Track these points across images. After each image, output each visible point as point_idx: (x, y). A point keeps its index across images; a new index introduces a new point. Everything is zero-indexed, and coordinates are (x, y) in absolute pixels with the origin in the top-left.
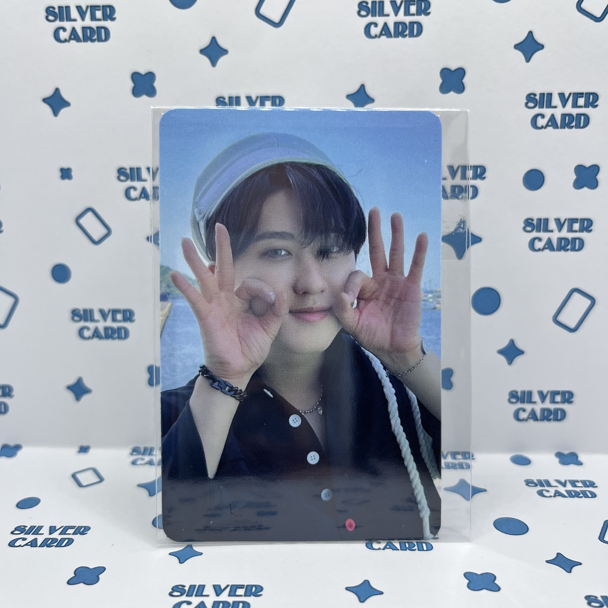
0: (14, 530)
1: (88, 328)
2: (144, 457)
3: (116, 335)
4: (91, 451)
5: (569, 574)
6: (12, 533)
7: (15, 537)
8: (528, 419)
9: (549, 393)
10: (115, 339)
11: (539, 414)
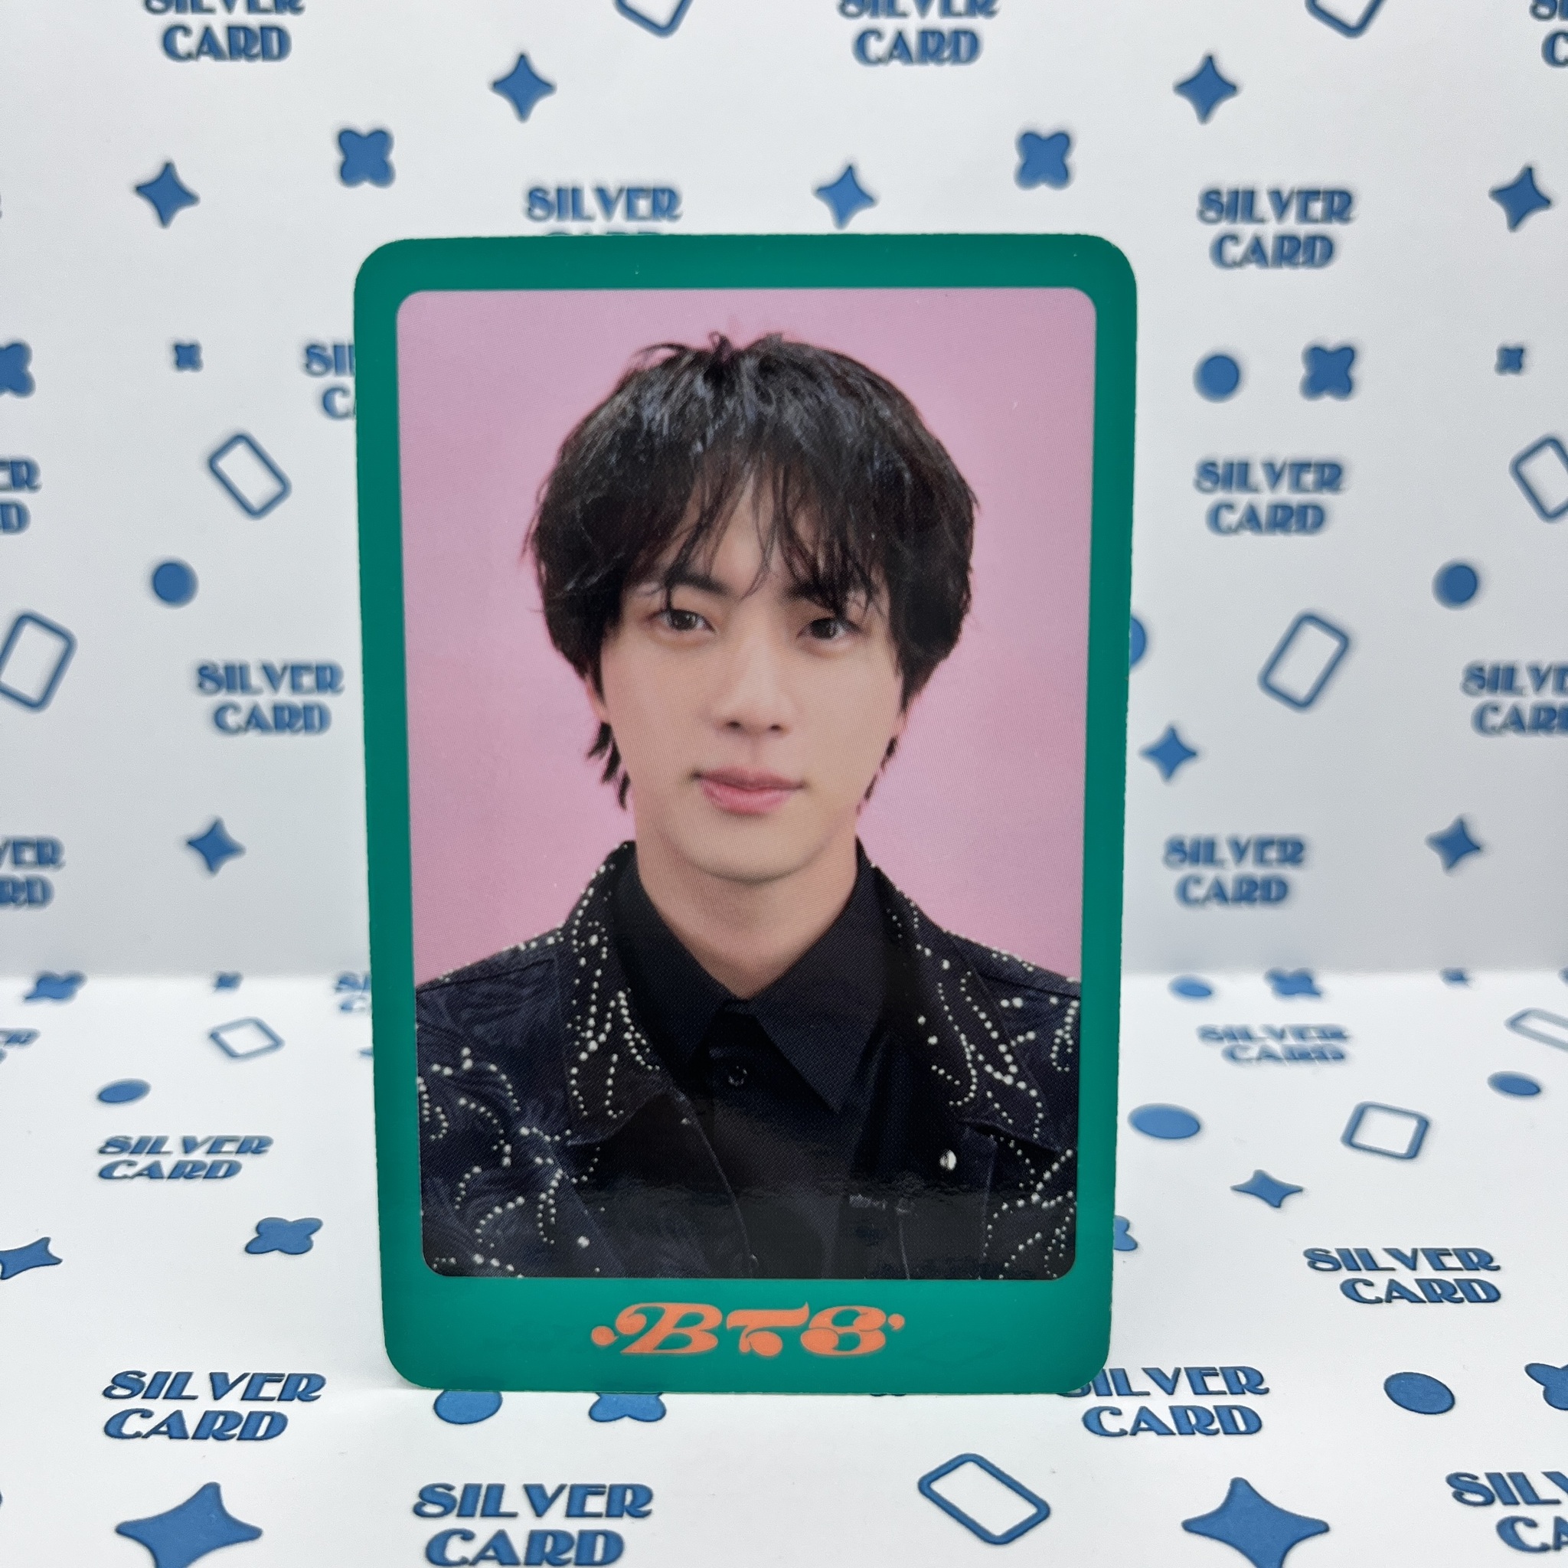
0: (102, 1144)
1: (236, 708)
2: (364, 994)
3: (301, 723)
4: (246, 986)
5: (1277, 1210)
6: (102, 1151)
7: (107, 1160)
8: (1207, 899)
9: (1252, 841)
10: (298, 731)
11: (1230, 888)
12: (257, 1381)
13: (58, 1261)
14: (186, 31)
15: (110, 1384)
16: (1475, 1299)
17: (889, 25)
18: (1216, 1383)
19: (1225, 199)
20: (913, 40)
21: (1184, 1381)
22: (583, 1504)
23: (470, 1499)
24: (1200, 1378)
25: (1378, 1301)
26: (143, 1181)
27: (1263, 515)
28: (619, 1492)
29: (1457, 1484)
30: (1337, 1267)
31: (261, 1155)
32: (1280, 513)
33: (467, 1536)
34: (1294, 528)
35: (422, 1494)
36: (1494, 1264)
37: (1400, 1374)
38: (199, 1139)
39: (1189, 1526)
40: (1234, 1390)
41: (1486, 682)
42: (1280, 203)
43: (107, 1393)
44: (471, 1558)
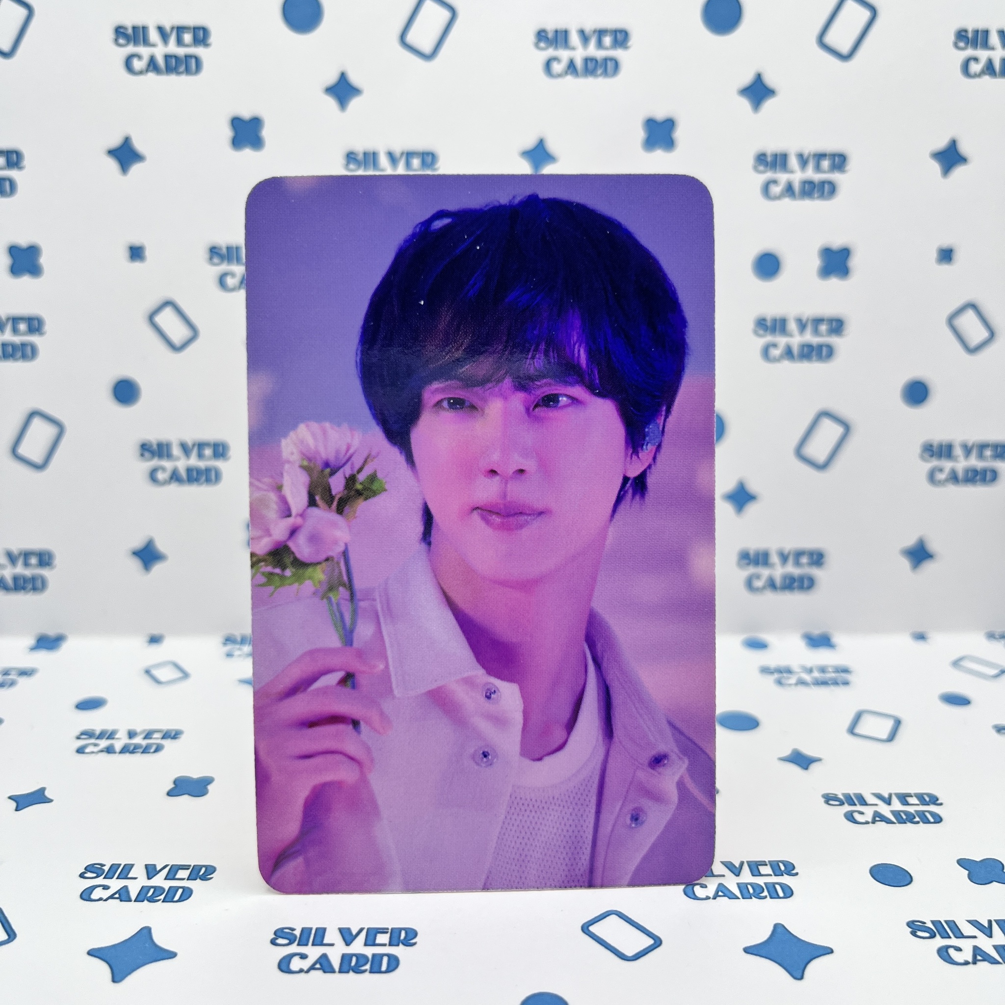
0: (79, 734)
1: (164, 469)
2: (241, 647)
3: (204, 478)
4: (167, 642)
5: (806, 771)
6: (78, 738)
7: (81, 743)
8: (764, 588)
9: (792, 552)
10: (202, 484)
11: (778, 581)
12: (173, 869)
13: (50, 801)
14: (139, 57)
15: (84, 871)
16: (927, 822)
17: (564, 55)
18: (765, 870)
19: (769, 159)
20: (579, 63)
21: (746, 869)
22: (375, 939)
23: (305, 935)
24: (756, 867)
25: (867, 823)
26: (104, 755)
27: (795, 350)
28: (398, 931)
29: (913, 926)
30: (842, 804)
31: (177, 740)
32: (806, 349)
33: (303, 957)
34: (814, 358)
35: (275, 933)
36: (939, 802)
37: (879, 864)
38: (138, 730)
39: (747, 950)
40: (777, 874)
41: (935, 453)
42: (803, 161)
43: (82, 876)
44: (305, 969)
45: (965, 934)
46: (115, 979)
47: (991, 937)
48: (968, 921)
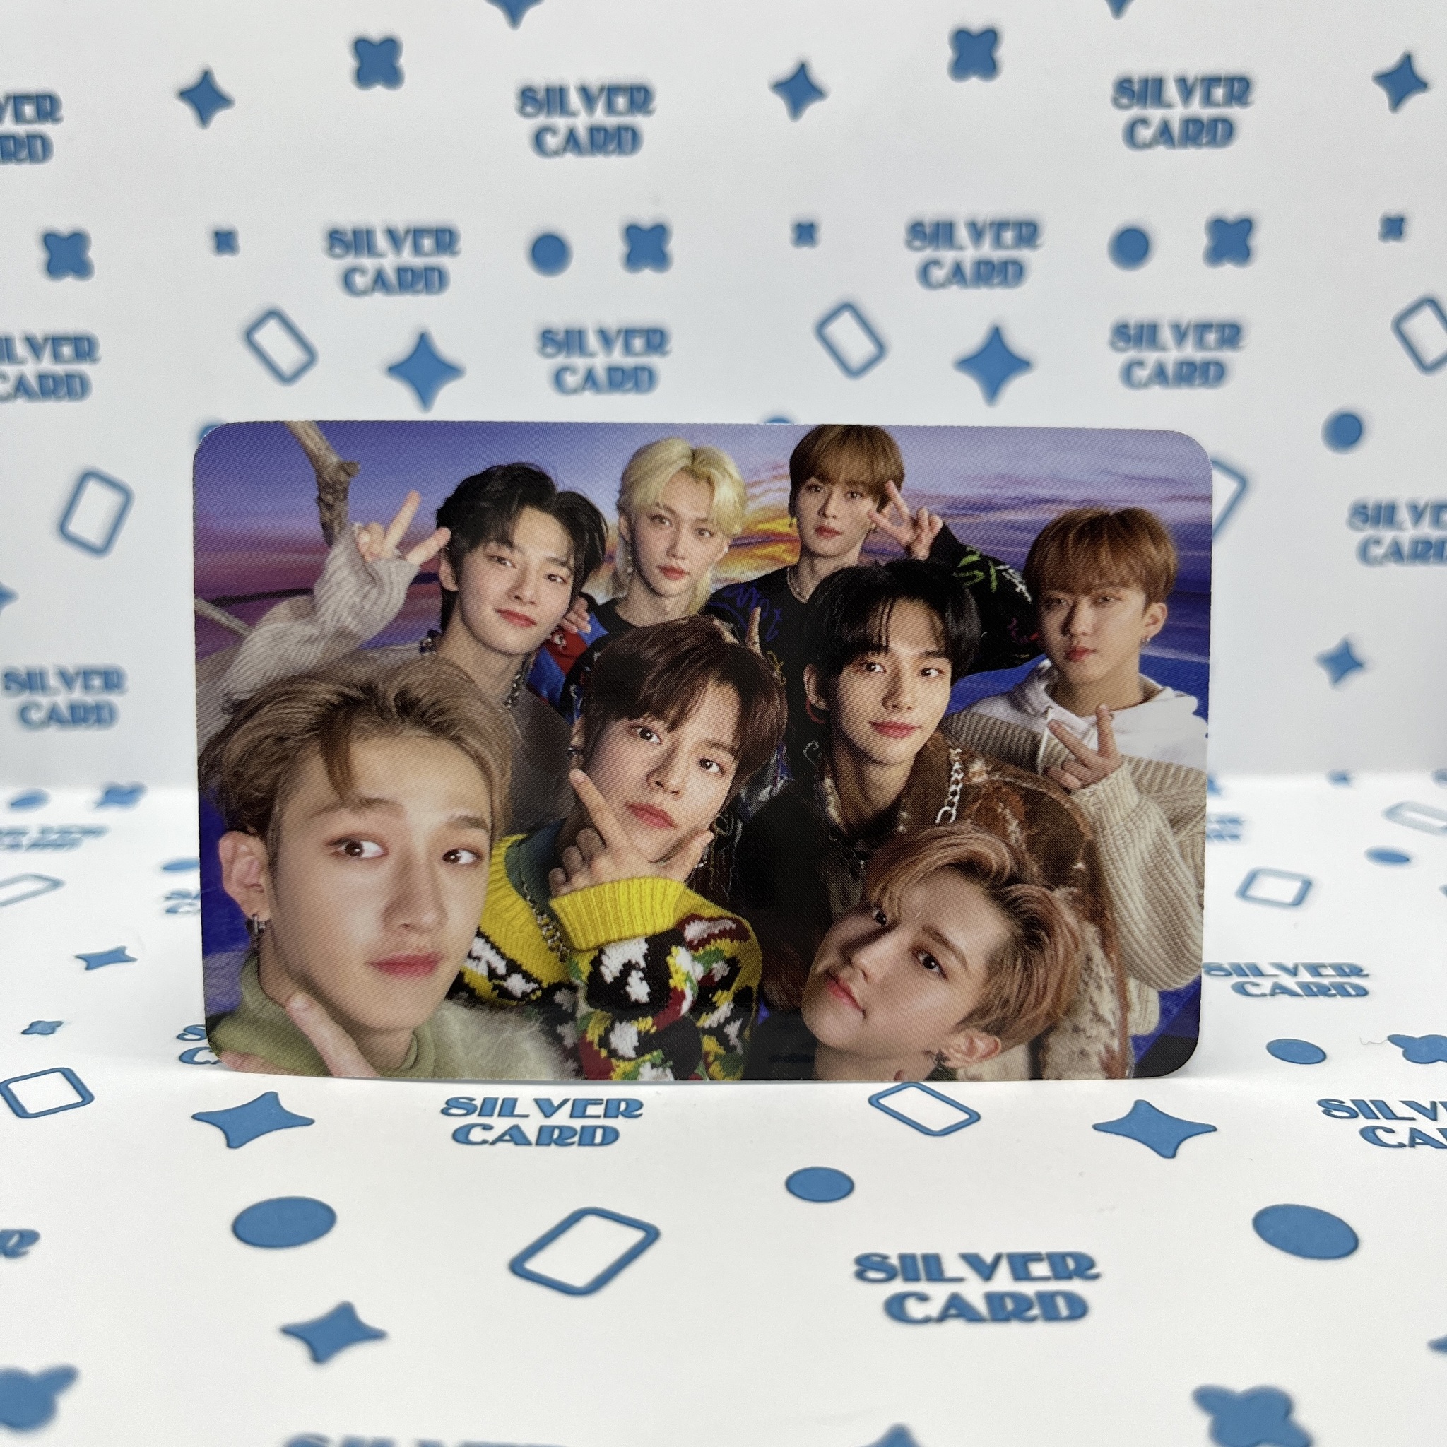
15: (183, 1034)
16: (1349, 995)
19: (1136, 87)
22: (585, 1110)
23: (488, 1106)
25: (1264, 995)
27: (1170, 370)
28: (616, 1103)
29: (1326, 1105)
30: (1229, 974)
32: (1185, 369)
33: (487, 1128)
34: (1197, 382)
35: (448, 1103)
36: (1365, 972)
37: (1281, 1040)
39: (1097, 1127)
41: (1369, 518)
42: (1186, 89)
43: (180, 1037)
44: (490, 1140)
45: (1399, 1115)
46: (229, 1145)
47: (1435, 1119)
48: (1402, 1102)
